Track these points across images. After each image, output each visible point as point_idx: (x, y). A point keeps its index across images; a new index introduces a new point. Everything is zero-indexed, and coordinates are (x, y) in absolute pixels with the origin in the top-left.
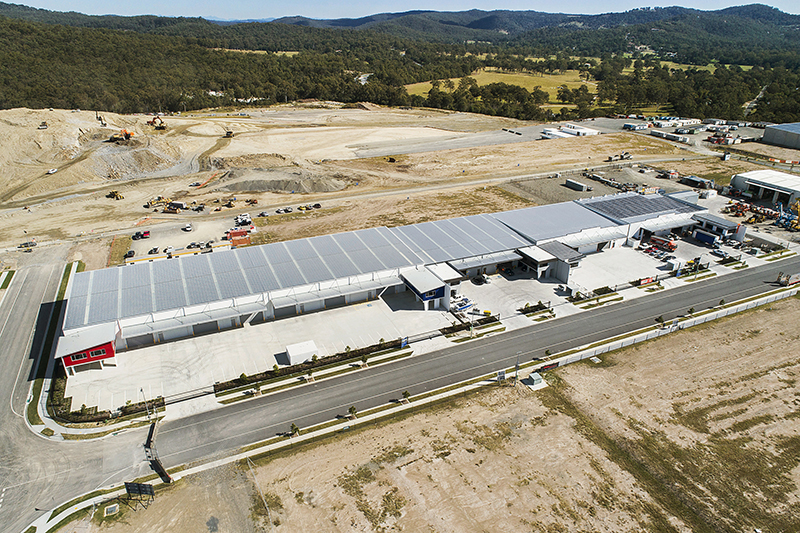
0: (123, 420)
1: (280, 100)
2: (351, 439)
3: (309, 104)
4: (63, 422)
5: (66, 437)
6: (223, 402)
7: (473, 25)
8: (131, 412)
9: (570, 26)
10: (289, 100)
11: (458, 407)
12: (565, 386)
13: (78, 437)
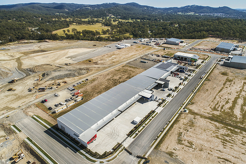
0: (116, 152)
1: (11, 41)
2: (169, 134)
3: (23, 42)
4: (102, 158)
5: (108, 161)
6: (133, 138)
7: (55, 8)
8: (116, 149)
9: (87, 8)
10: (14, 41)
11: (179, 121)
12: (191, 110)
13: (111, 160)
